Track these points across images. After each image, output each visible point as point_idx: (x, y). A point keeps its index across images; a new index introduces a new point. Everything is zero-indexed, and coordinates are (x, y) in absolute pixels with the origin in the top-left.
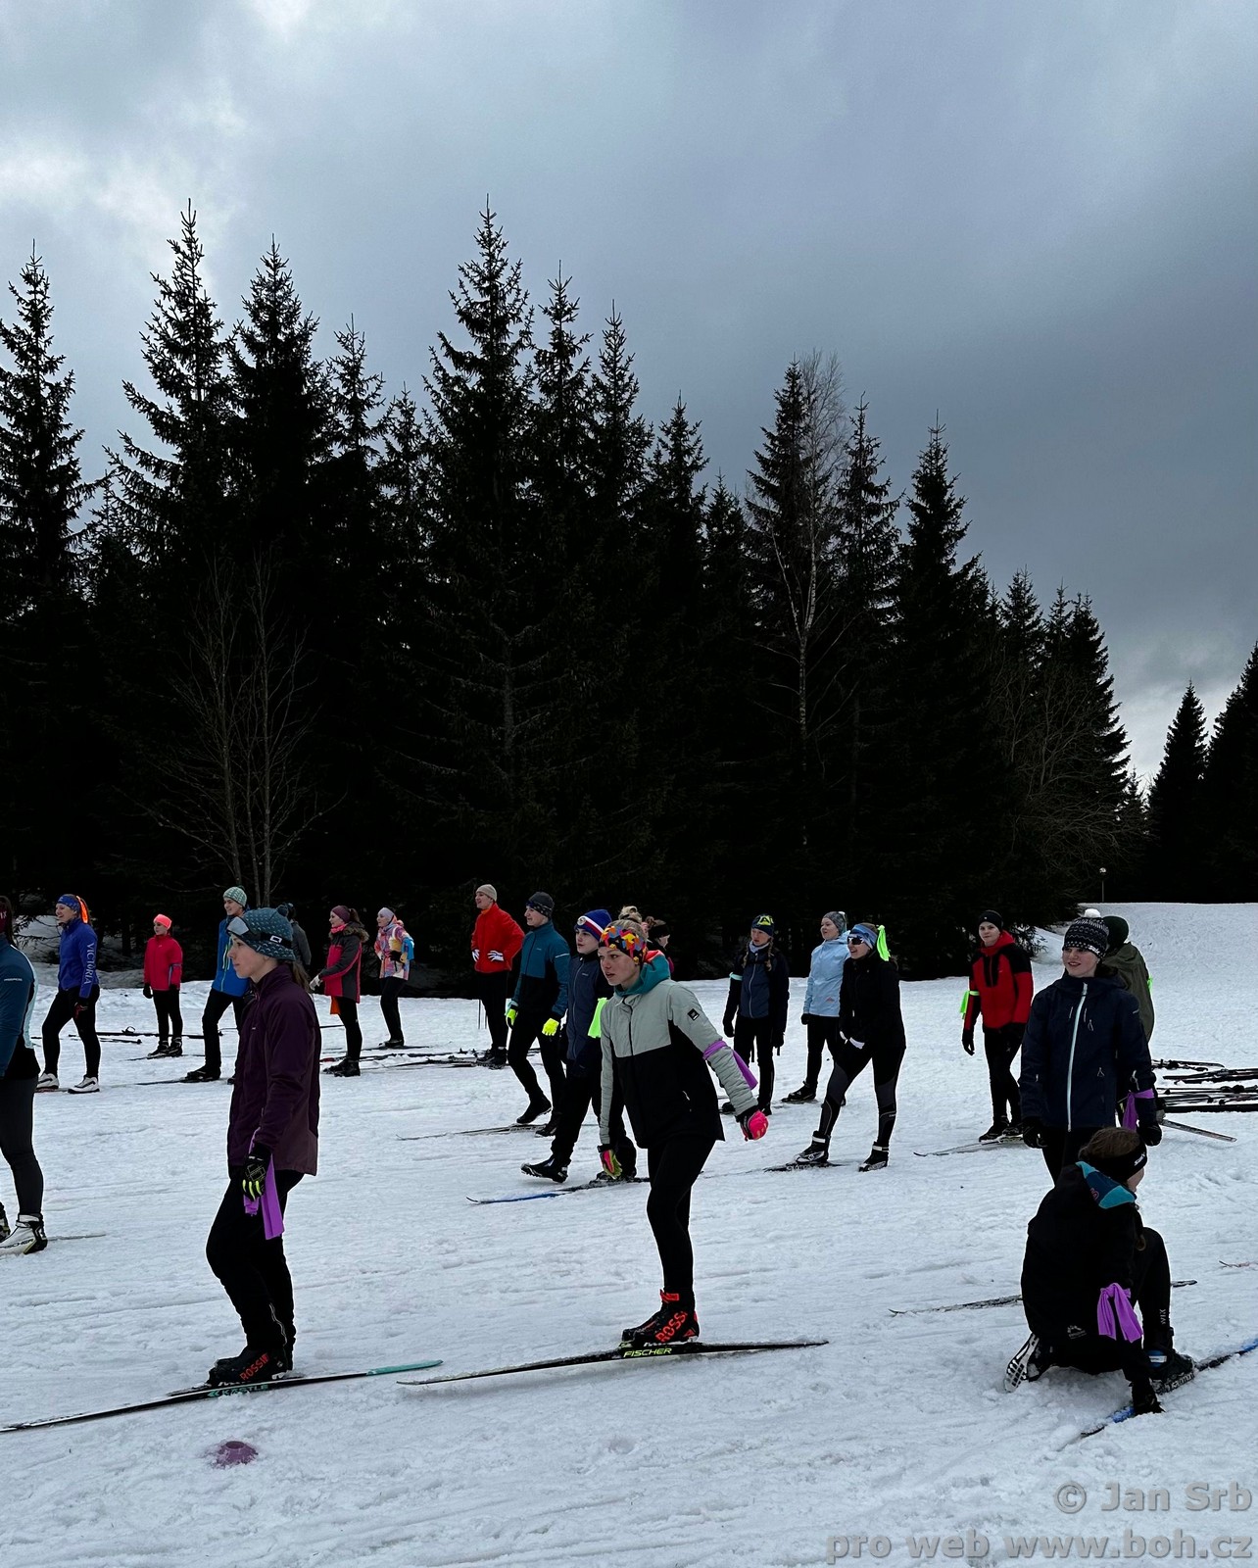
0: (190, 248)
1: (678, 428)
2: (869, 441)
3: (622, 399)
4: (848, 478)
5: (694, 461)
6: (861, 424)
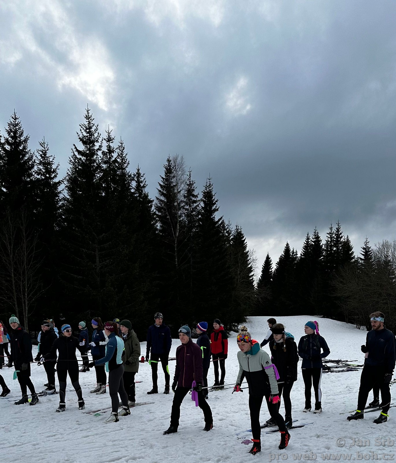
2: (193, 181)
3: (124, 166)
4: (187, 192)
5: (143, 185)
6: (190, 176)
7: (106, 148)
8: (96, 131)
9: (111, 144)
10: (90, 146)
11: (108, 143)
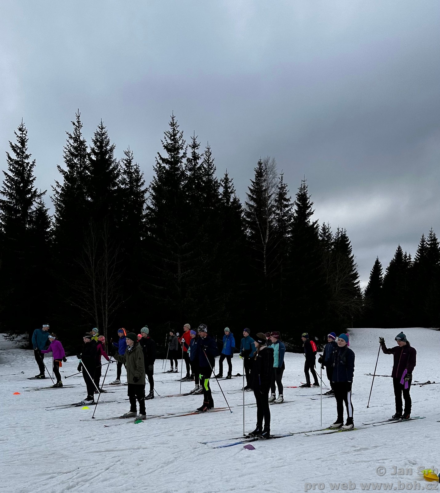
0: (79, 124)
1: (226, 180)
2: (285, 184)
3: (210, 172)
4: (278, 196)
5: (231, 191)
6: (282, 179)
7: (191, 154)
8: (180, 138)
9: (196, 151)
10: (174, 154)
11: (193, 149)
